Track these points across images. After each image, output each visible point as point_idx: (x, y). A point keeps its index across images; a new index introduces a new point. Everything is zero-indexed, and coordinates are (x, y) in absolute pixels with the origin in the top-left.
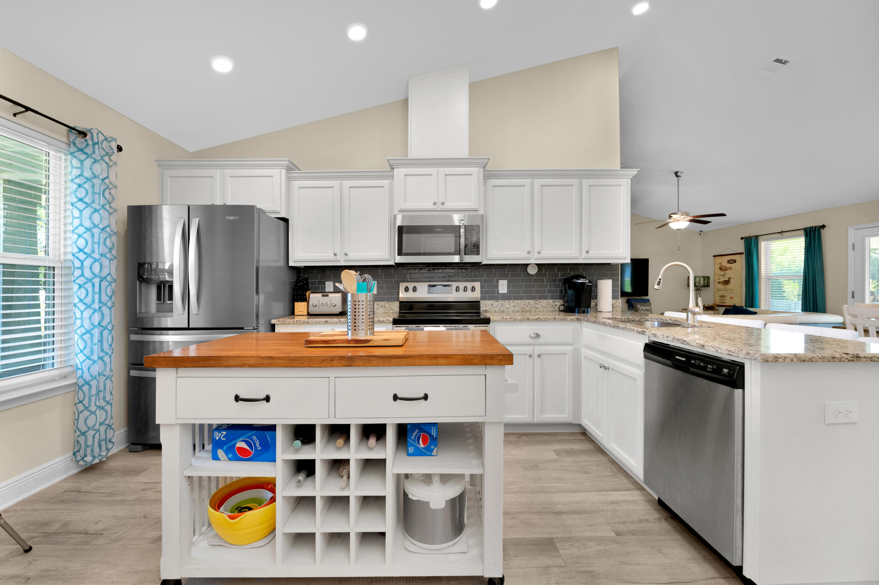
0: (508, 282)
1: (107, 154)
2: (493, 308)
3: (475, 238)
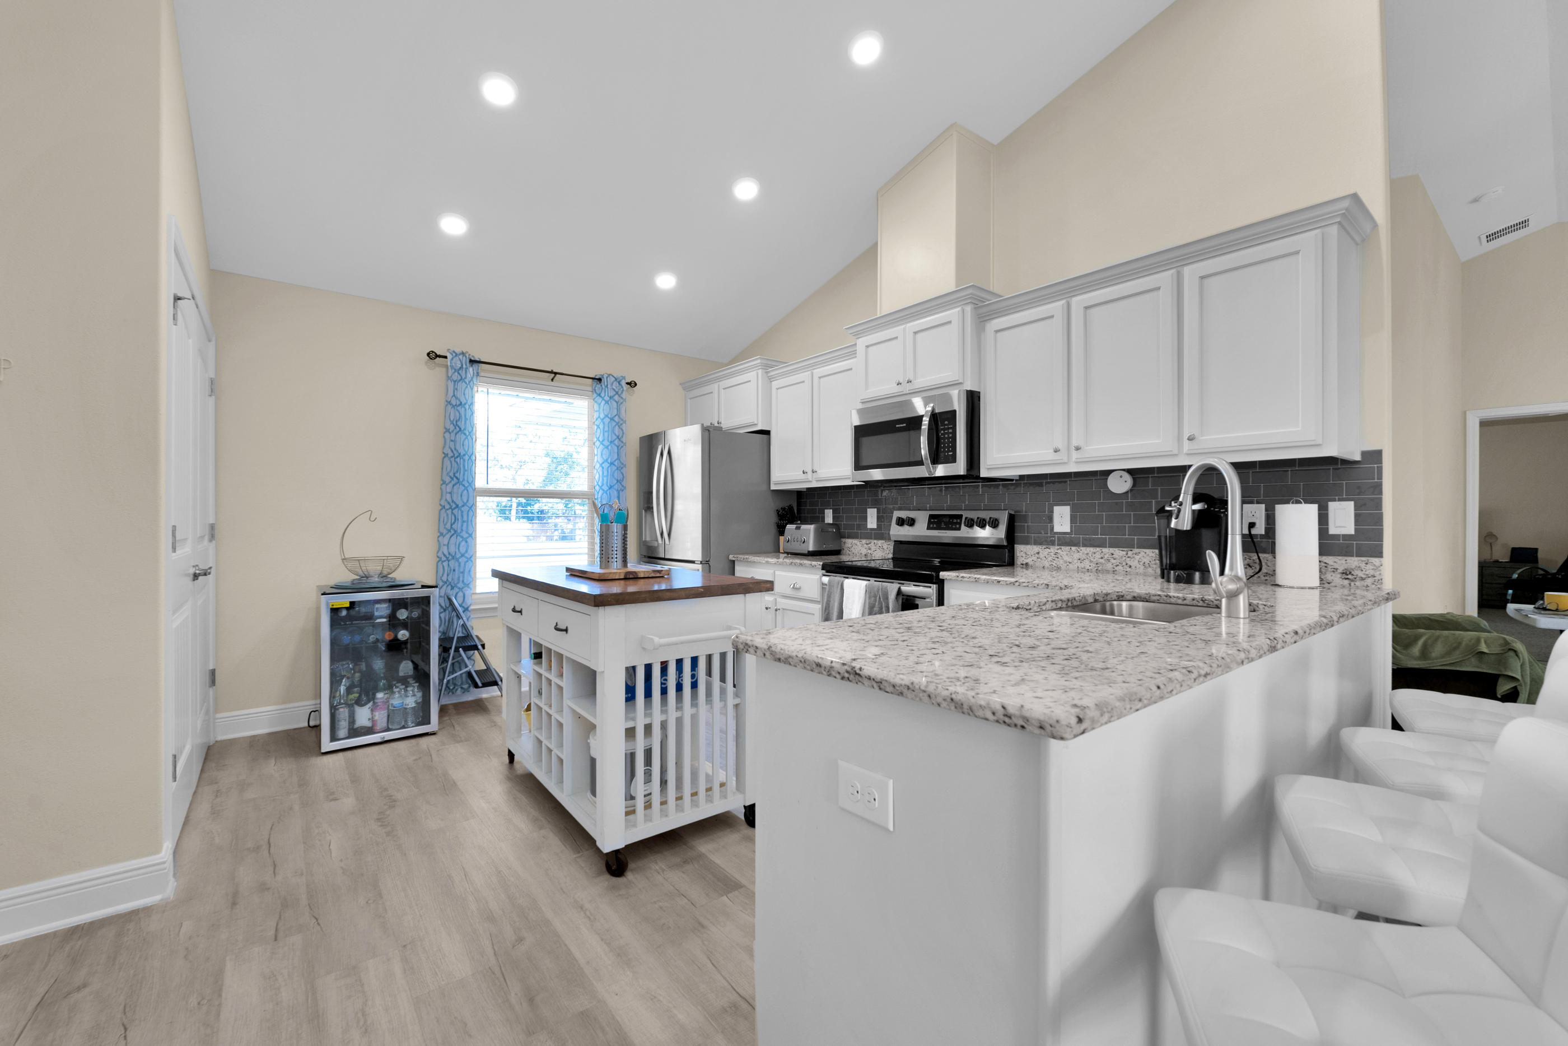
0: (1072, 510)
1: (617, 393)
2: (1039, 560)
3: (951, 433)
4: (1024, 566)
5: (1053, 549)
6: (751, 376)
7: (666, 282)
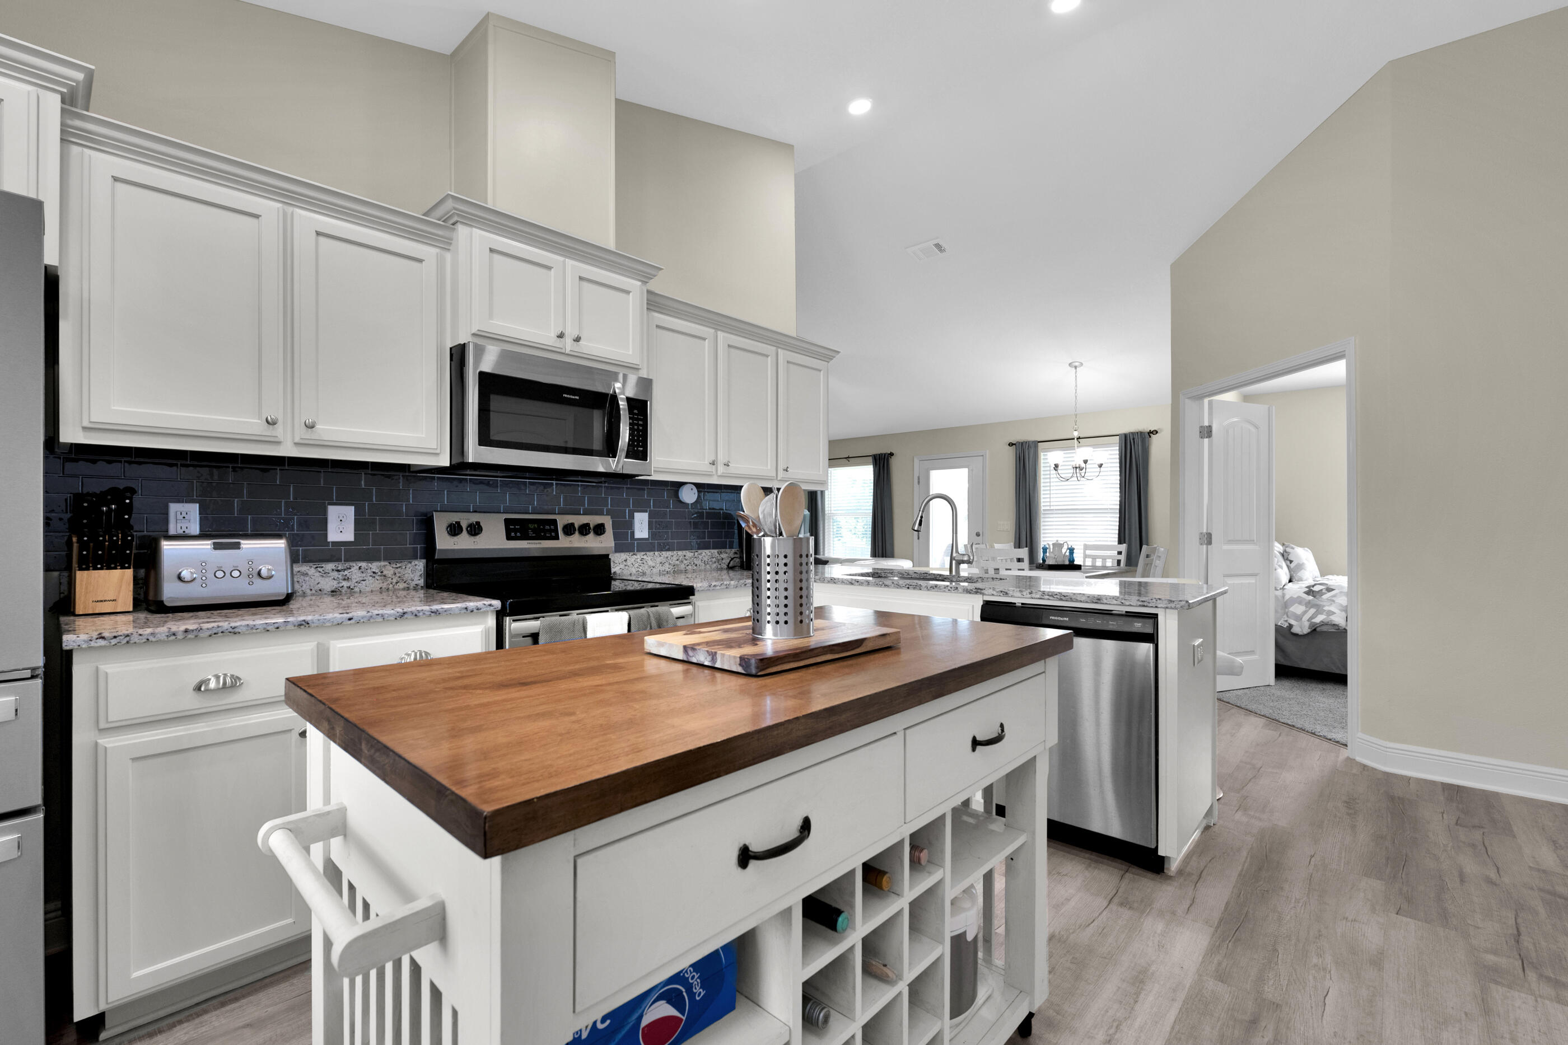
0: (650, 517)
2: (627, 567)
3: (641, 425)
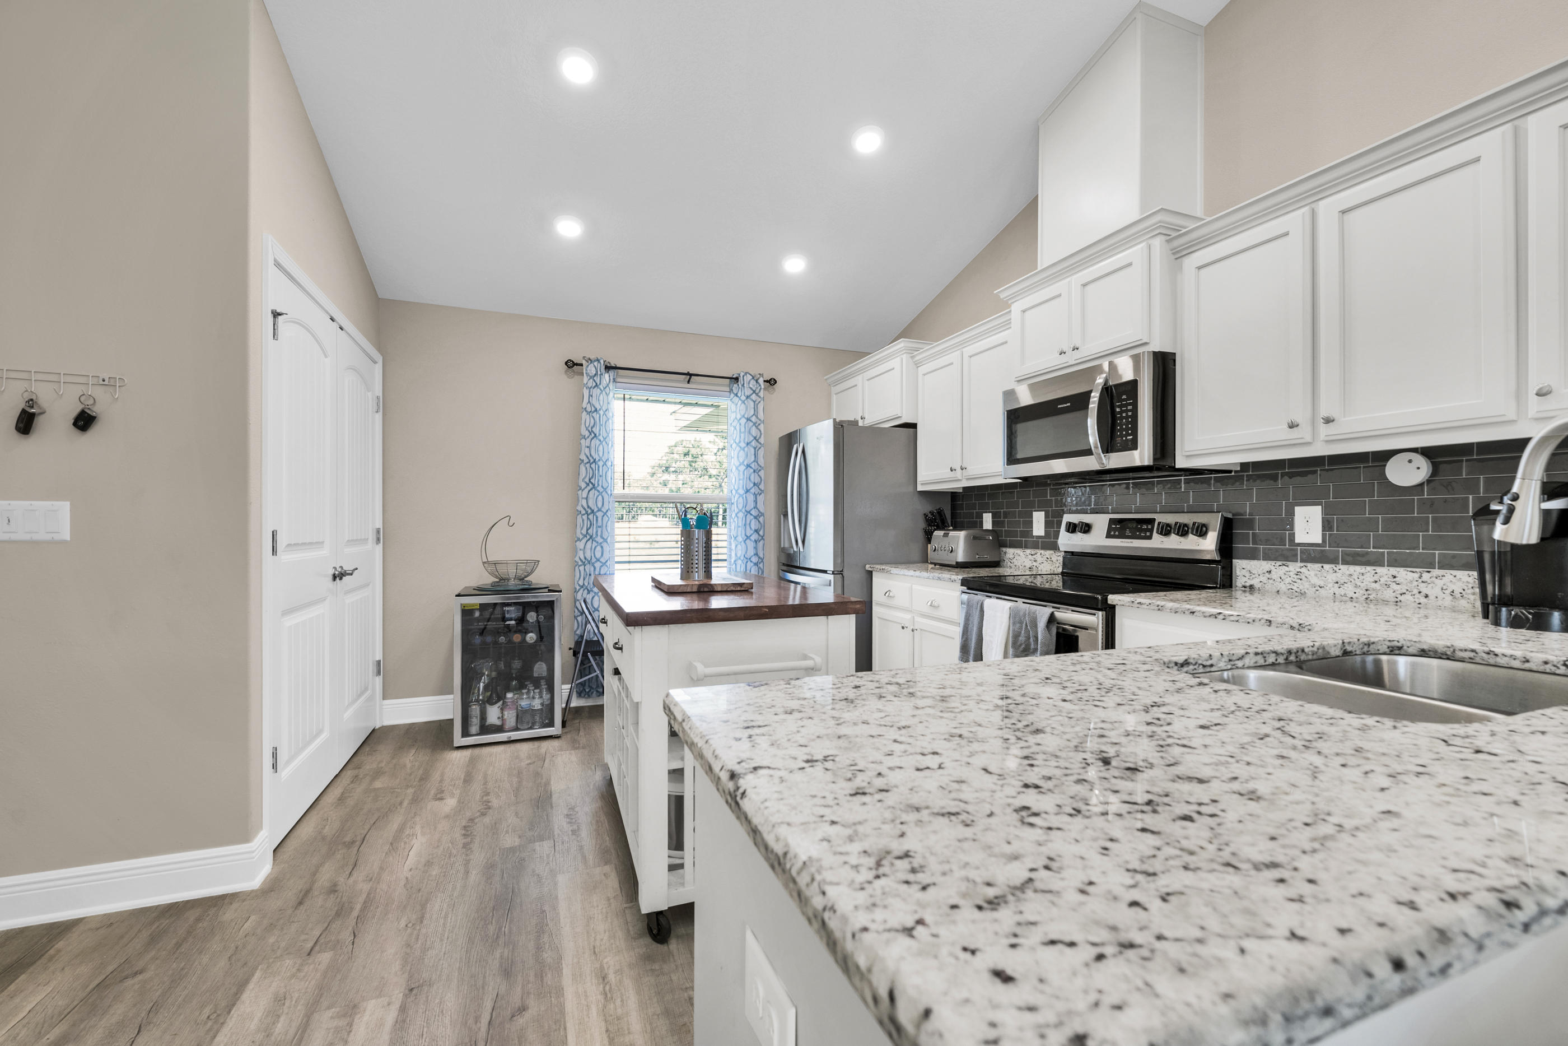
0: (1325, 512)
1: (754, 392)
2: (1271, 581)
3: (1130, 411)
4: (1248, 589)
5: (1294, 567)
6: (895, 363)
7: (795, 265)
